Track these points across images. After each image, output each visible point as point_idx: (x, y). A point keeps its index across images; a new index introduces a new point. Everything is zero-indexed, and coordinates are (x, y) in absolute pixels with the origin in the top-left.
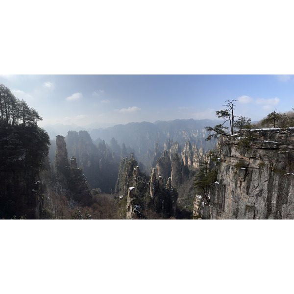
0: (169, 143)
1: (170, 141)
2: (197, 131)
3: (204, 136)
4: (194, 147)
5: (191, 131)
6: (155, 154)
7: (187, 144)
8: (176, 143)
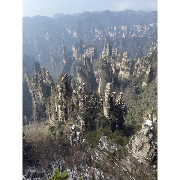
0: (81, 46)
1: (82, 44)
2: (115, 29)
3: (124, 34)
4: (113, 51)
5: (107, 29)
6: (65, 62)
7: (106, 46)
8: (91, 46)
